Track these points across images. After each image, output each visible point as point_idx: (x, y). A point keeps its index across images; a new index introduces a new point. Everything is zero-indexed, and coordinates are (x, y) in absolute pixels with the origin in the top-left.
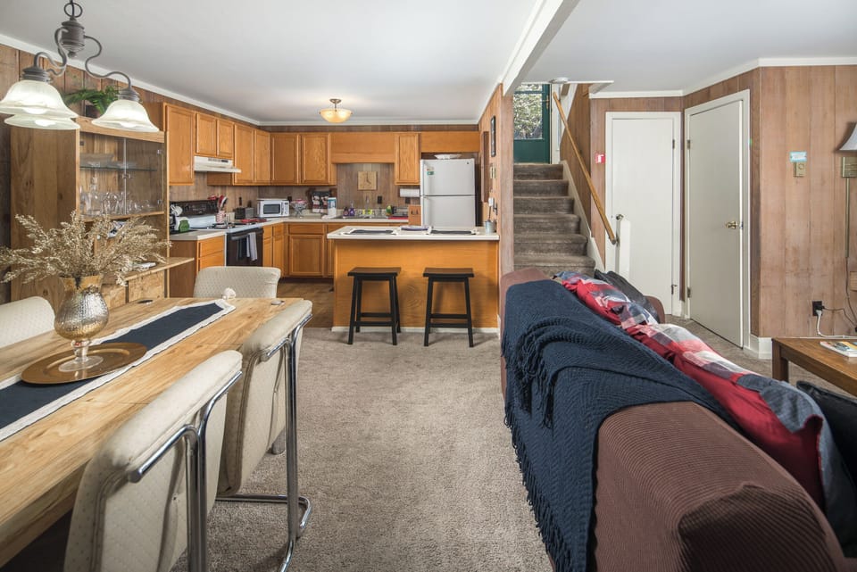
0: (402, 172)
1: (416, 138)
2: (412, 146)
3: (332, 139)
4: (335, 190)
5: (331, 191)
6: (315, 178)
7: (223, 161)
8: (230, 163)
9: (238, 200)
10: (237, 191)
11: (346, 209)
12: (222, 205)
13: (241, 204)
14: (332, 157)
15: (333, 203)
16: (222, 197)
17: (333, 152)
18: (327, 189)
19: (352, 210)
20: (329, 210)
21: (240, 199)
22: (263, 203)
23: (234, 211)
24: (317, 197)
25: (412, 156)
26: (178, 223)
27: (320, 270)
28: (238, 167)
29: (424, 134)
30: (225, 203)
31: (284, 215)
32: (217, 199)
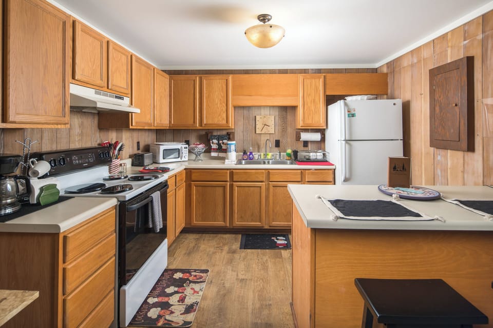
0: (306, 116)
1: (321, 80)
2: (317, 89)
3: (233, 82)
4: (233, 133)
5: (228, 134)
6: (216, 121)
7: (116, 97)
8: (127, 100)
9: (136, 145)
10: (135, 134)
11: (245, 153)
12: (116, 152)
13: (138, 149)
14: (233, 100)
15: (233, 147)
16: (117, 143)
17: (233, 95)
18: (224, 133)
19: (251, 153)
20: (229, 154)
21: (138, 143)
22: (162, 148)
23: (130, 157)
24: (215, 141)
25: (317, 100)
26: (37, 192)
27: (225, 221)
28: (136, 107)
29: (329, 76)
30: (120, 149)
31: (183, 159)
32: (110, 145)
